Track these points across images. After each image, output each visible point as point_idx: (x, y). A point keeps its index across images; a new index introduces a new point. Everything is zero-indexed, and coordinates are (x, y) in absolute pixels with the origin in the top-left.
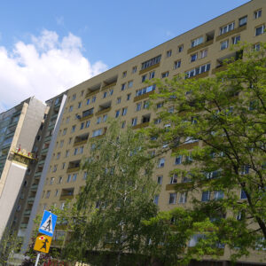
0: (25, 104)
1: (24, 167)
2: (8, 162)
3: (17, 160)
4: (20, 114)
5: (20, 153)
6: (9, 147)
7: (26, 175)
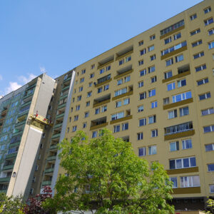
0: (39, 79)
1: (40, 131)
2: (27, 126)
3: (34, 125)
4: (35, 86)
5: (37, 118)
6: (27, 114)
7: (42, 139)
